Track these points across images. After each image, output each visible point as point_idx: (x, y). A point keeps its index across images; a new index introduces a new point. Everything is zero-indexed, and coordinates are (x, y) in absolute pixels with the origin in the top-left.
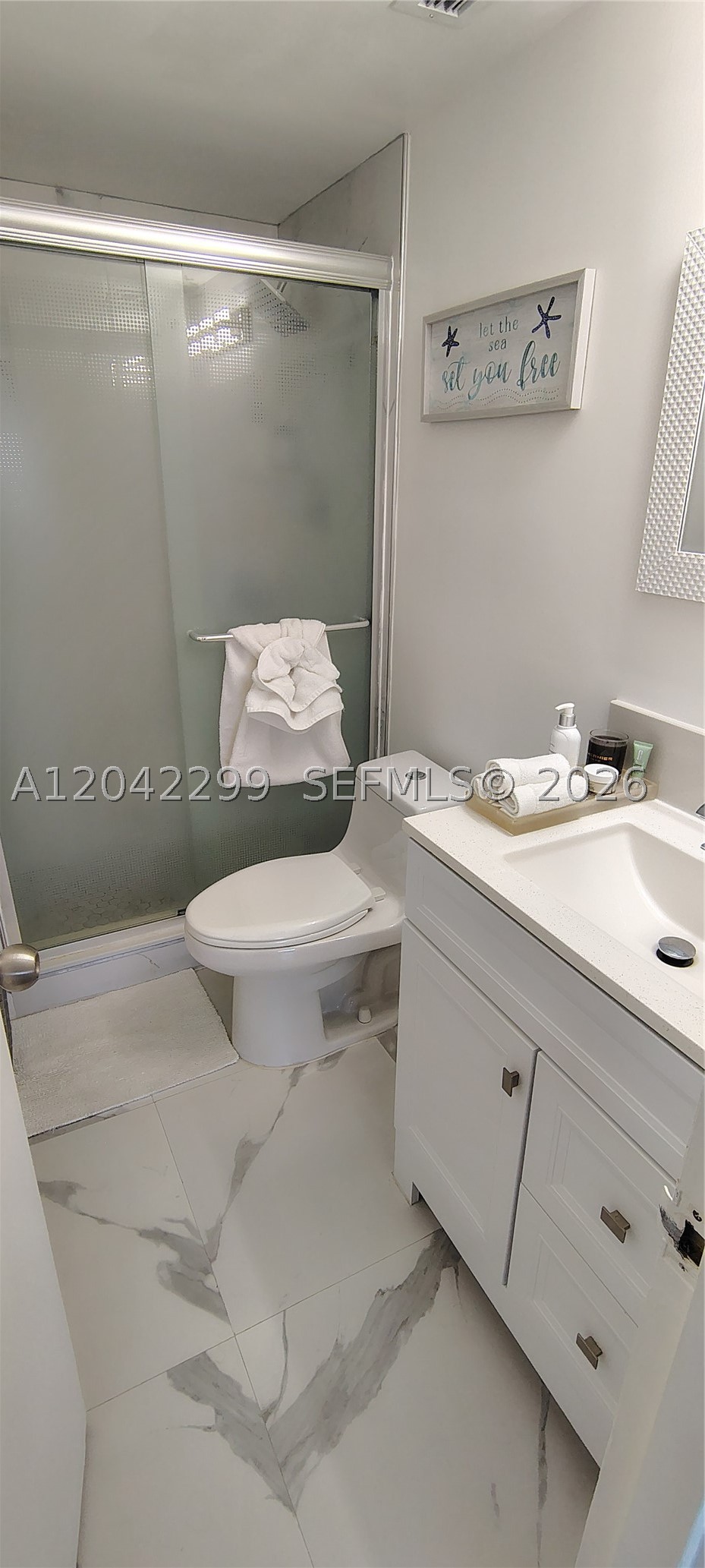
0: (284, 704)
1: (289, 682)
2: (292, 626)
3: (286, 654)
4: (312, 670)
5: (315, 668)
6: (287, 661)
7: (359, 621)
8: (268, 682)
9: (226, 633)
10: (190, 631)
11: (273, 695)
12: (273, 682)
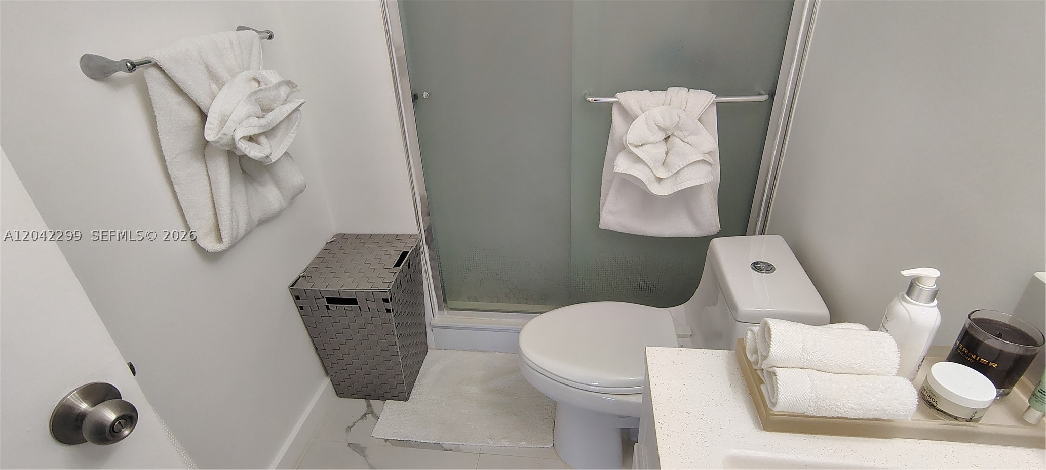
0: (647, 169)
1: (661, 149)
2: (678, 94)
3: (661, 122)
4: (685, 140)
5: (690, 139)
6: (661, 129)
7: (760, 94)
8: (637, 146)
9: (614, 96)
10: (586, 91)
11: (638, 160)
12: (644, 146)
